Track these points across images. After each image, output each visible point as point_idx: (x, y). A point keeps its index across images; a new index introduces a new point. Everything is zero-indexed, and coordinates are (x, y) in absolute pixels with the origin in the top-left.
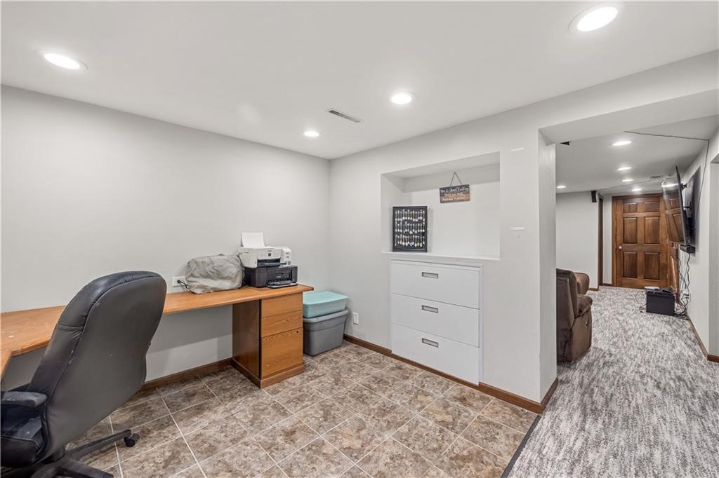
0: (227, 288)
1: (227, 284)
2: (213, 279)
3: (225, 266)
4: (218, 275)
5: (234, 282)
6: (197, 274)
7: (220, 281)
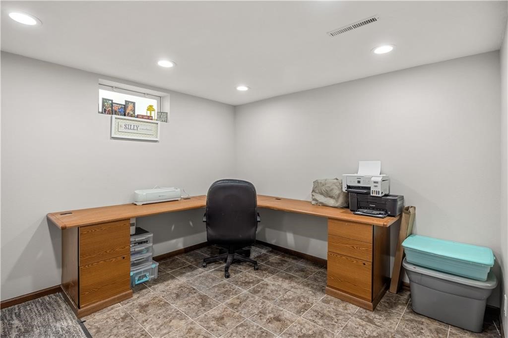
0: (331, 205)
1: (331, 202)
2: (325, 196)
3: (331, 187)
4: (328, 194)
5: (337, 201)
6: (317, 191)
7: (329, 198)
